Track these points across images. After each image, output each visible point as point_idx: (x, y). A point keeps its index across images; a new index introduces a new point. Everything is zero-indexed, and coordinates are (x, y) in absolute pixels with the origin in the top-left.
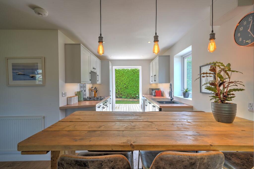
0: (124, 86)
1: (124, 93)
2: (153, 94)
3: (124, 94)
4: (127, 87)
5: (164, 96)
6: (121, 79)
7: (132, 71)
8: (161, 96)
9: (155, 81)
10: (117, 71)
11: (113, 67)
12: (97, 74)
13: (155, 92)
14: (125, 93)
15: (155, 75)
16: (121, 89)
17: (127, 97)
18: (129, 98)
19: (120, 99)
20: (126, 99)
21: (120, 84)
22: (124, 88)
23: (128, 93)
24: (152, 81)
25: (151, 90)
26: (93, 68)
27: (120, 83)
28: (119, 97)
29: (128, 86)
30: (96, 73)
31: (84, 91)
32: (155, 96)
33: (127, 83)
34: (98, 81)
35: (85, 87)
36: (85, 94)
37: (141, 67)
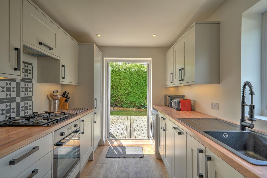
0: (126, 92)
1: (125, 100)
2: (175, 105)
3: (126, 102)
4: (129, 93)
6: (122, 83)
7: (137, 73)
8: (192, 110)
9: (183, 80)
10: (117, 73)
11: (105, 58)
12: (62, 62)
13: (180, 102)
14: (127, 100)
15: (183, 69)
16: (122, 95)
17: (129, 106)
18: (132, 107)
19: (121, 109)
20: (127, 109)
21: (120, 90)
22: (126, 94)
23: (131, 101)
24: (172, 82)
25: (169, 98)
26: (40, 44)
27: (121, 88)
28: (119, 105)
29: (131, 91)
30: (59, 60)
31: (23, 99)
32: (180, 110)
33: (130, 88)
34: (65, 79)
35: (30, 91)
36: (30, 106)
37: (151, 59)
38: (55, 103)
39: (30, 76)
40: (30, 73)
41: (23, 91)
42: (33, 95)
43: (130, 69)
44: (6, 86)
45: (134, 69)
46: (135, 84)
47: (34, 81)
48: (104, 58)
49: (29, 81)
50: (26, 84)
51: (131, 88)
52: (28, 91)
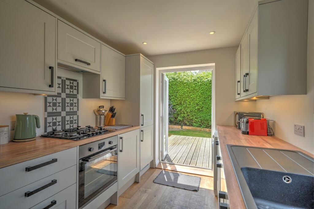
0: (196, 108)
1: (196, 118)
2: (243, 127)
3: (196, 119)
4: (201, 109)
5: (277, 135)
6: (191, 96)
8: (268, 135)
9: (247, 90)
10: (185, 84)
12: (103, 77)
13: (247, 122)
14: (198, 118)
15: (247, 74)
16: (191, 112)
17: (200, 125)
18: (205, 126)
19: (190, 128)
20: (198, 129)
21: (189, 105)
22: (196, 111)
23: (202, 118)
24: (239, 94)
25: (237, 116)
26: (76, 60)
27: (190, 103)
28: (188, 124)
29: (202, 107)
30: (99, 75)
31: (68, 114)
32: (248, 133)
33: (201, 103)
34: (106, 93)
35: (75, 106)
36: (75, 120)
37: (214, 64)
38: (100, 118)
39: (75, 92)
40: (75, 89)
41: (68, 106)
42: (78, 110)
43: (202, 79)
44: (53, 101)
45: (206, 79)
46: (208, 97)
47: (80, 96)
48: (157, 68)
49: (75, 96)
50: (72, 99)
51: (203, 103)
52: (73, 106)
